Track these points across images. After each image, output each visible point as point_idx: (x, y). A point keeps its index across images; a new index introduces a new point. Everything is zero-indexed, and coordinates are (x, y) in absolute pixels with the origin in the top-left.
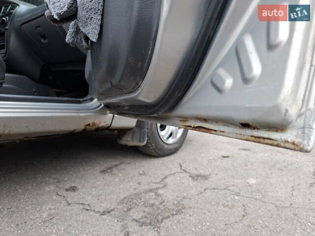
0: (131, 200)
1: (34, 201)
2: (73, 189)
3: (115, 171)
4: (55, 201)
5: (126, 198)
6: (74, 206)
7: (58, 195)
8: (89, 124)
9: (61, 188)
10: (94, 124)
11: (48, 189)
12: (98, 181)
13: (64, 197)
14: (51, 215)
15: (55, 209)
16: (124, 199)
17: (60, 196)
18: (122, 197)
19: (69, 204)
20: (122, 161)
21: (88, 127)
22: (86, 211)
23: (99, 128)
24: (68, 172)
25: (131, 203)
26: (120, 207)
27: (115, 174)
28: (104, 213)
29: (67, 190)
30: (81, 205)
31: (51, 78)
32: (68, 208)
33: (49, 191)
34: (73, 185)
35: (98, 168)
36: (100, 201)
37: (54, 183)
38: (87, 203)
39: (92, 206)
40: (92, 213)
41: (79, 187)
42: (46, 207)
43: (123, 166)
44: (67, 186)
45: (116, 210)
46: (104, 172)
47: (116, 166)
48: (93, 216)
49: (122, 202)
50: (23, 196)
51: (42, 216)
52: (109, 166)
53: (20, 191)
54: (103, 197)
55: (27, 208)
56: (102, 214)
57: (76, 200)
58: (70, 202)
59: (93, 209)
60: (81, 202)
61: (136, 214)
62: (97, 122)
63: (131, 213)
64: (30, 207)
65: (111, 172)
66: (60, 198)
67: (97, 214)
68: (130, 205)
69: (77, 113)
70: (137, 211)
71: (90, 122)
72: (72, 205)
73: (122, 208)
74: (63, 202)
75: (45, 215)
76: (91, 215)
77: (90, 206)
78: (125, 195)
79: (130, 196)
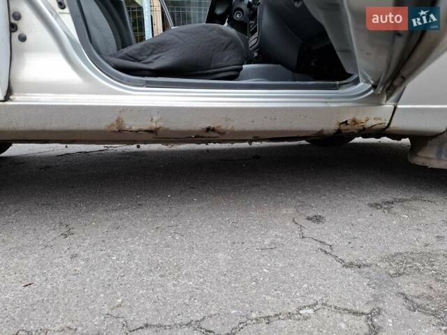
0: (410, 260)
1: (263, 222)
2: (318, 219)
3: (397, 209)
4: (287, 228)
5: (401, 254)
6: (308, 242)
7: (294, 221)
8: (346, 122)
9: (302, 214)
10: (355, 121)
11: (285, 212)
12: (360, 218)
13: (301, 226)
14: (275, 244)
15: (282, 238)
16: (396, 255)
17: (296, 223)
18: (394, 250)
19: (303, 237)
20: (418, 195)
21: (343, 127)
22: (323, 254)
23: (364, 129)
24: (320, 197)
25: (408, 266)
26: (382, 265)
27: (395, 214)
28: (351, 265)
29: (308, 219)
30: (319, 243)
31: (313, 64)
32: (300, 241)
33: (286, 214)
34: (319, 214)
35: (369, 199)
36: (351, 245)
37: (295, 207)
38: (329, 243)
39: (335, 249)
40: (330, 259)
41: (328, 219)
42: (273, 233)
43: (415, 204)
44: (311, 214)
45: (373, 267)
46: (376, 206)
47: (401, 201)
48: (331, 263)
49: (390, 258)
50: (253, 213)
51: (263, 241)
52: (389, 199)
53: (254, 207)
54: (358, 241)
55: (252, 227)
56: (346, 266)
57: (315, 235)
58: (305, 235)
59: (334, 254)
60: (321, 239)
61: (409, 286)
62: (361, 118)
63: (401, 281)
64: (255, 227)
65: (389, 209)
66: (295, 227)
67: (339, 264)
68: (405, 268)
69: (326, 102)
70: (415, 283)
71: (349, 118)
72: (307, 239)
73: (386, 268)
74: (297, 232)
75: (267, 242)
76: (328, 261)
77: (332, 249)
78: (402, 250)
79: (412, 253)
